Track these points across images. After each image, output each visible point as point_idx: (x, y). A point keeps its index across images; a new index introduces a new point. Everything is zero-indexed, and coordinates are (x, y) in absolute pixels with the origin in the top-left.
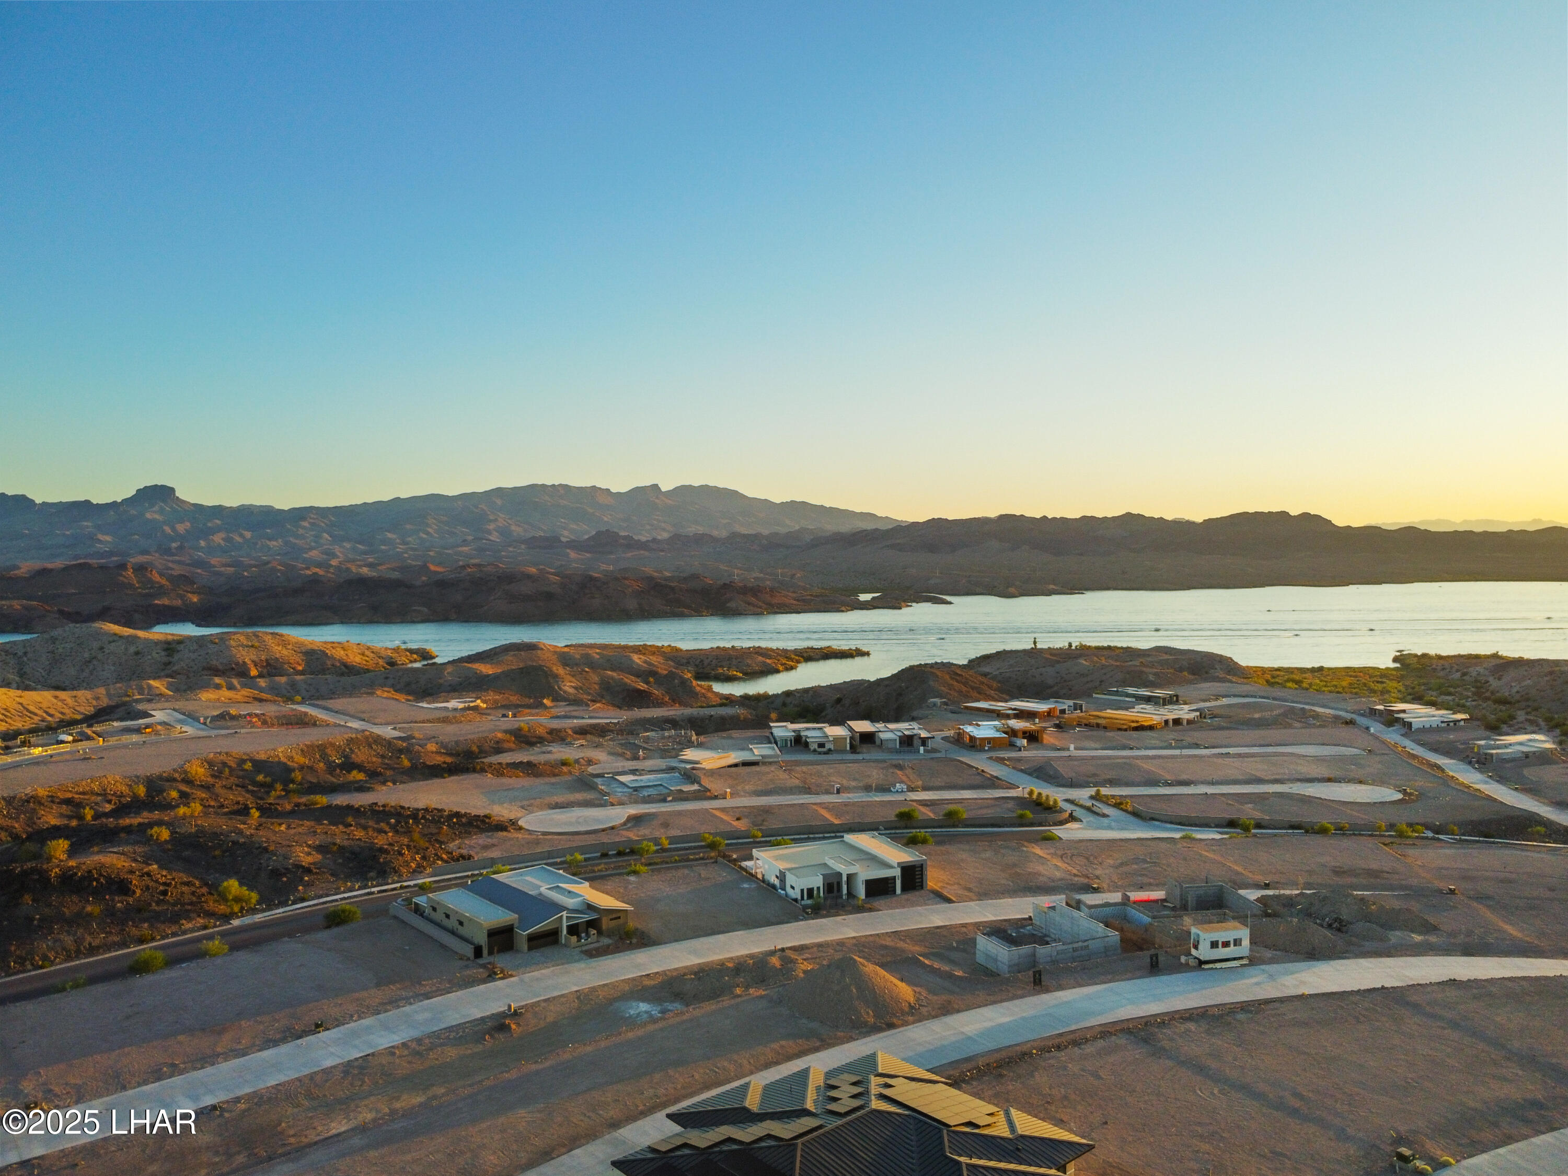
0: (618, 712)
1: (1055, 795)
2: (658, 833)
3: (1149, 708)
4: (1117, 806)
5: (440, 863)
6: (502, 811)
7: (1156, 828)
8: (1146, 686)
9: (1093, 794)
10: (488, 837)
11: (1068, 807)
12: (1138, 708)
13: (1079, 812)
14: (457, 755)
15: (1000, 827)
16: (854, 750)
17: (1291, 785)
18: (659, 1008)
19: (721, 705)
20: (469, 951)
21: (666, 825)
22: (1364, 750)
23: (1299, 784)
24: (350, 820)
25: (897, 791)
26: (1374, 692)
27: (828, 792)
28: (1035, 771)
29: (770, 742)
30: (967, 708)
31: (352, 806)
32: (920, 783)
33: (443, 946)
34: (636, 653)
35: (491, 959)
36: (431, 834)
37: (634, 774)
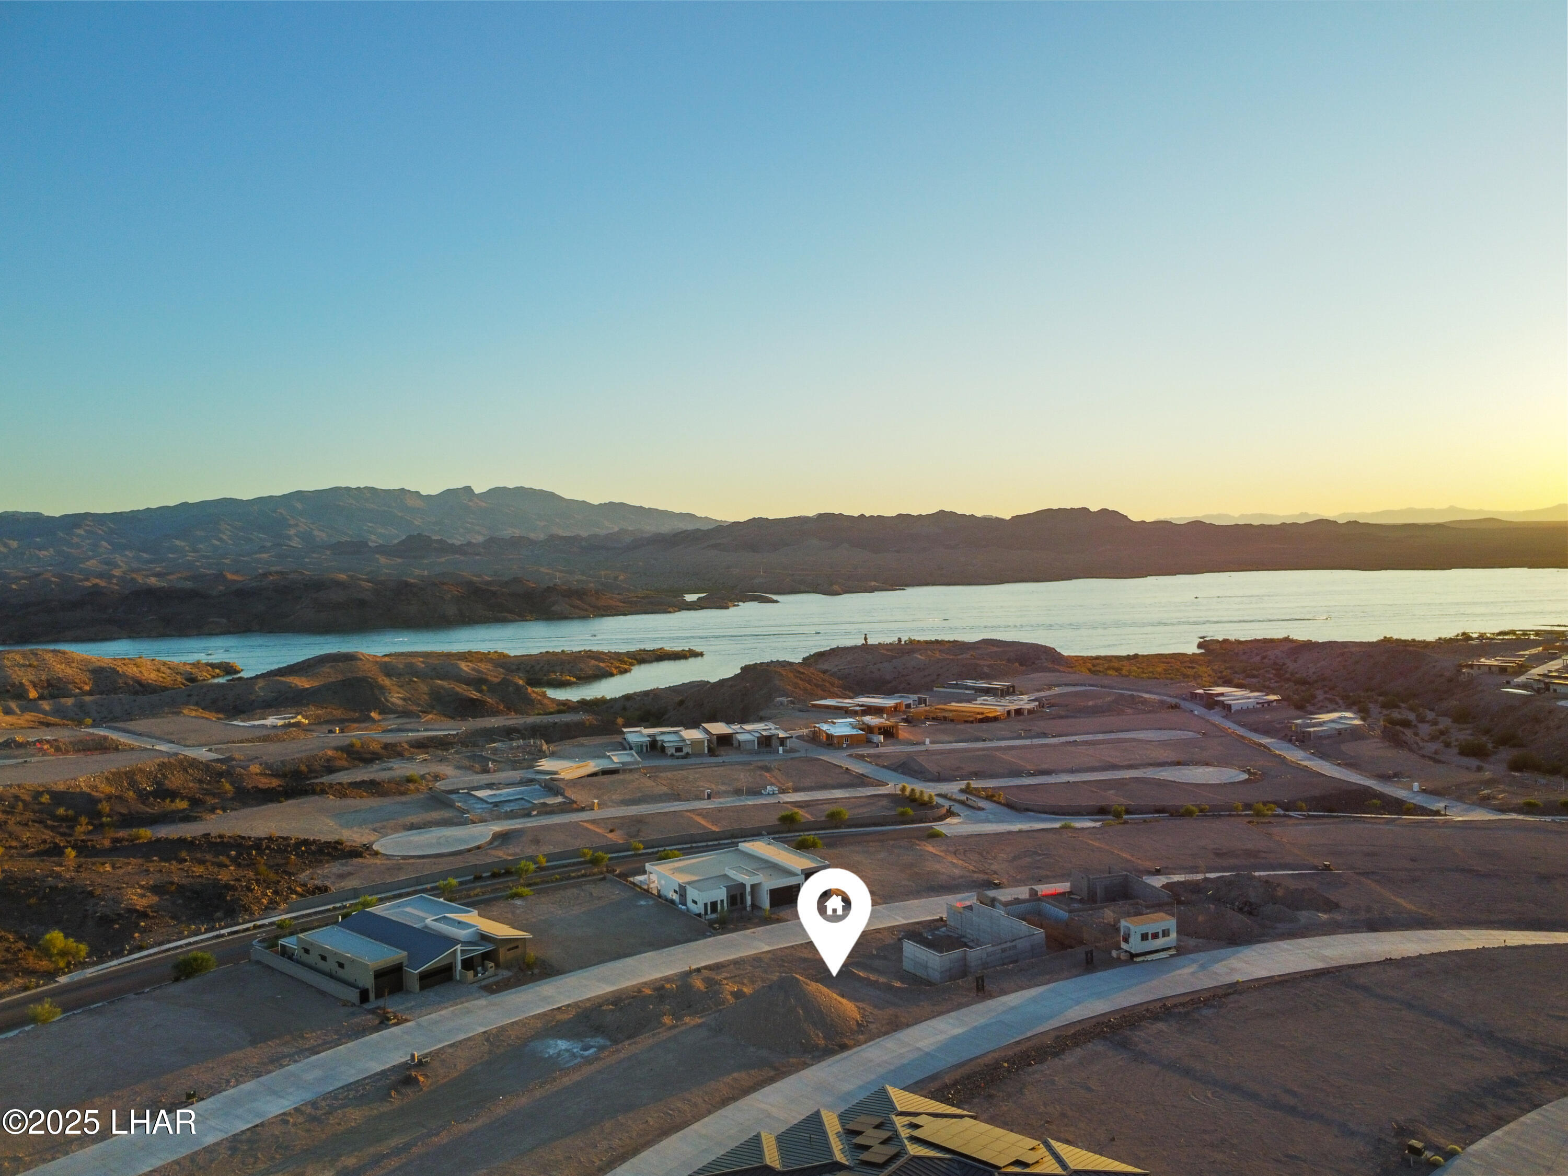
0: (451, 723)
1: (928, 790)
2: (530, 851)
3: (990, 699)
4: (989, 798)
5: (294, 896)
6: (354, 836)
7: (1032, 819)
8: (982, 679)
9: (963, 787)
10: (343, 865)
11: (947, 804)
12: (980, 700)
13: (956, 808)
14: (284, 775)
15: (882, 826)
16: (712, 752)
17: (1145, 770)
18: (580, 1045)
19: (559, 712)
20: (354, 996)
21: (536, 841)
22: (1199, 733)
23: (1151, 769)
24: (184, 854)
25: (769, 794)
26: (1188, 676)
27: (698, 798)
28: (899, 766)
29: (625, 749)
30: (814, 705)
31: (185, 839)
32: (790, 784)
33: (323, 993)
34: (462, 660)
35: (381, 1003)
36: (277, 865)
37: (492, 789)
